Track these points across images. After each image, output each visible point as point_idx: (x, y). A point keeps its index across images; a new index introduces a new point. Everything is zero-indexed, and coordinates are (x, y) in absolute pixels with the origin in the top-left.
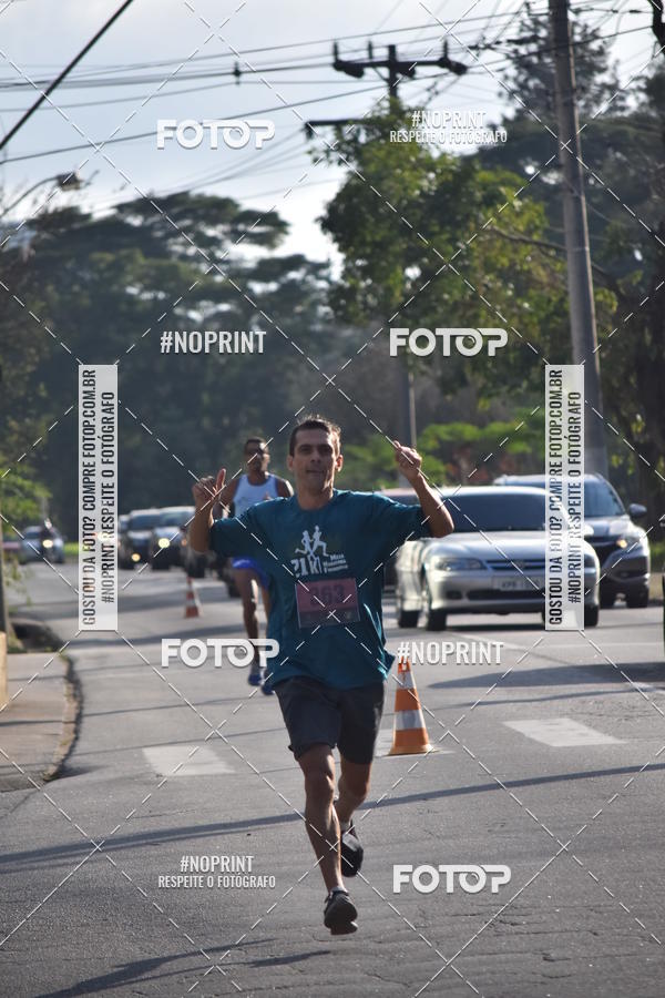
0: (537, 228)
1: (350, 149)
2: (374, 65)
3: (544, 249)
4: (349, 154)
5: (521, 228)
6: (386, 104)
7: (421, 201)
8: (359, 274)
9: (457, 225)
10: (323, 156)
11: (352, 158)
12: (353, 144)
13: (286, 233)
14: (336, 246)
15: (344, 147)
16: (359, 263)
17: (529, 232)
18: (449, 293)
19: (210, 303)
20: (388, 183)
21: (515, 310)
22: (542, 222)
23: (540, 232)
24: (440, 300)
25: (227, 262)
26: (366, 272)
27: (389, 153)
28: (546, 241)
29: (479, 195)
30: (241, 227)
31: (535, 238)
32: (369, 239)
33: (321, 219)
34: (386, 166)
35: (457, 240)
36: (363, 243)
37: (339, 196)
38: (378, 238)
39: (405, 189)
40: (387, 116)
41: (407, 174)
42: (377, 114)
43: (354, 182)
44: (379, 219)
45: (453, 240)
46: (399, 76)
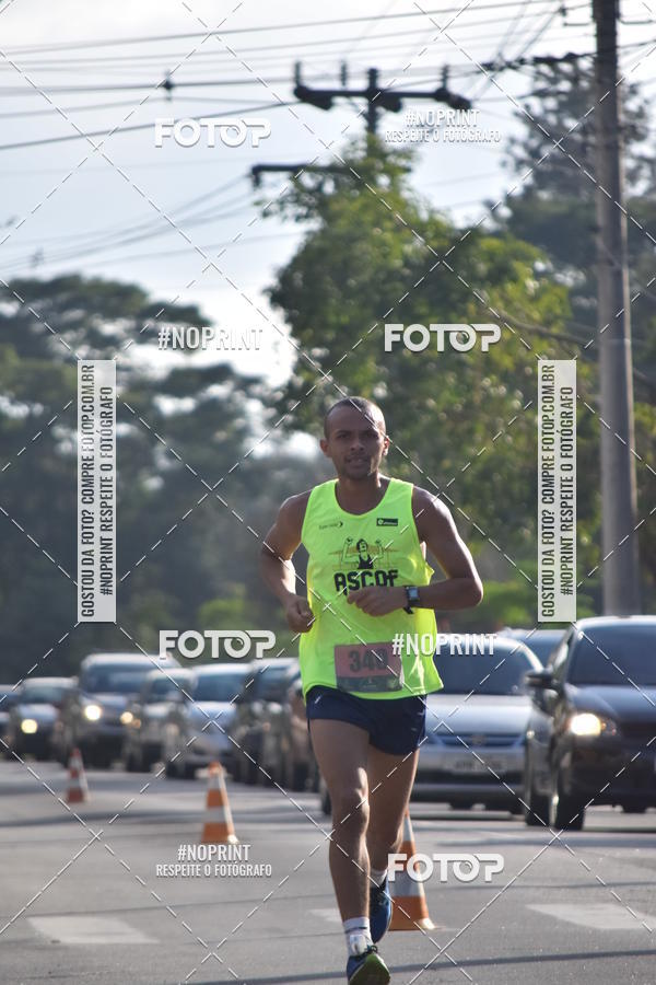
0: (557, 317)
1: (313, 201)
2: (348, 94)
3: (565, 344)
4: (310, 207)
5: (536, 316)
6: (363, 145)
7: (407, 272)
8: (316, 365)
10: (274, 207)
11: (315, 212)
12: (318, 195)
14: (287, 329)
15: (306, 198)
16: (318, 352)
17: (548, 323)
18: (435, 398)
20: (362, 247)
21: (522, 425)
22: (563, 310)
23: (561, 323)
24: (423, 408)
26: (327, 363)
27: (365, 208)
28: (568, 335)
29: (483, 268)
31: (555, 330)
32: (332, 319)
33: (270, 290)
34: (359, 224)
36: (325, 325)
37: (297, 262)
38: (345, 319)
39: (385, 256)
40: (364, 159)
41: (388, 236)
42: (351, 156)
43: (316, 244)
44: (348, 294)
46: (380, 110)
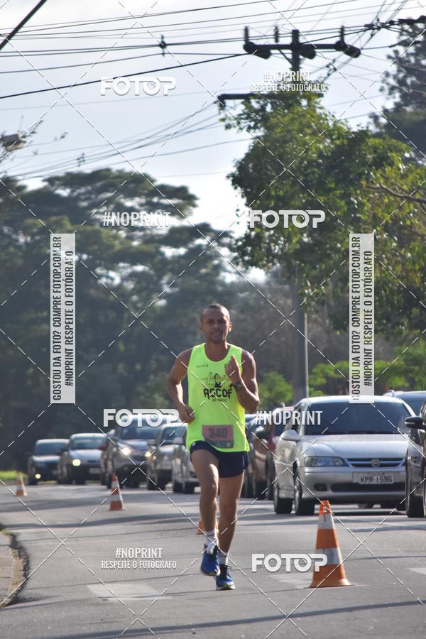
1: (258, 117)
2: (279, 47)
3: (425, 205)
4: (257, 122)
7: (320, 161)
9: (351, 183)
10: (234, 122)
11: (260, 125)
12: (262, 113)
13: (194, 206)
14: (243, 201)
15: (254, 116)
19: (126, 265)
20: (290, 146)
21: (398, 259)
25: (142, 229)
27: (292, 120)
29: (370, 157)
30: (155, 200)
31: (417, 196)
32: (273, 193)
33: (233, 175)
34: (289, 131)
35: (350, 195)
37: (248, 157)
41: (308, 138)
45: (346, 196)
46: (301, 57)
